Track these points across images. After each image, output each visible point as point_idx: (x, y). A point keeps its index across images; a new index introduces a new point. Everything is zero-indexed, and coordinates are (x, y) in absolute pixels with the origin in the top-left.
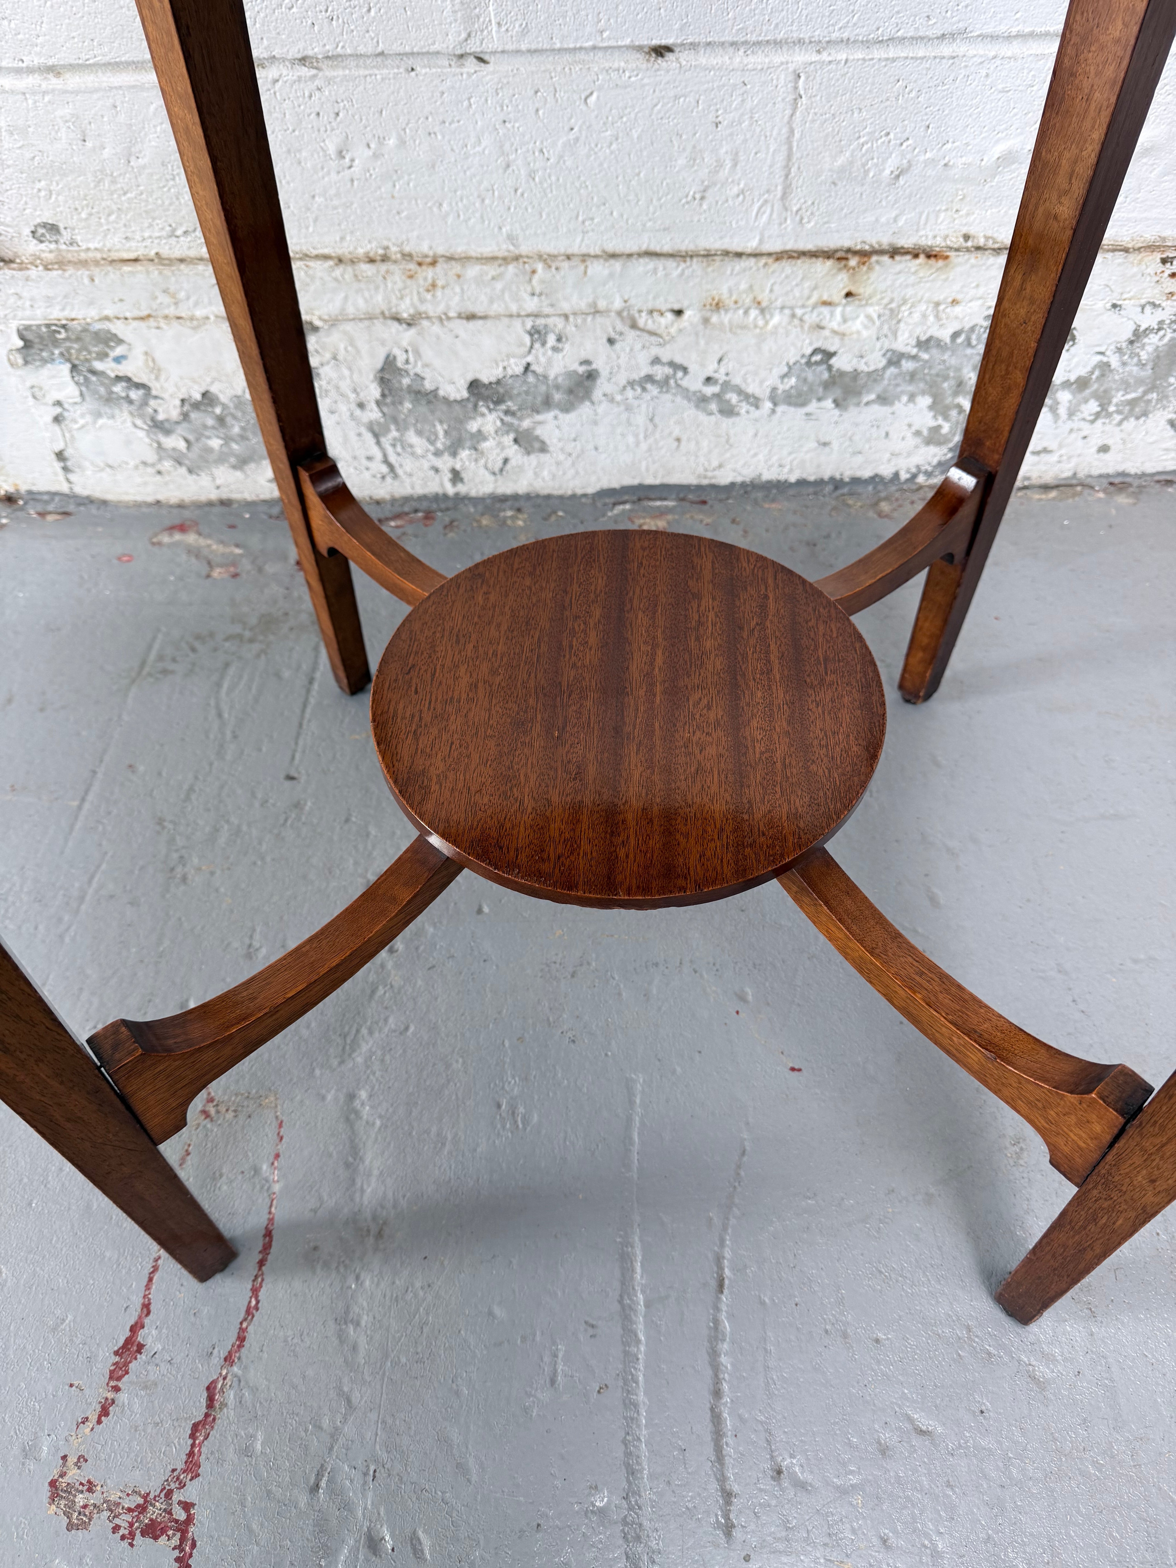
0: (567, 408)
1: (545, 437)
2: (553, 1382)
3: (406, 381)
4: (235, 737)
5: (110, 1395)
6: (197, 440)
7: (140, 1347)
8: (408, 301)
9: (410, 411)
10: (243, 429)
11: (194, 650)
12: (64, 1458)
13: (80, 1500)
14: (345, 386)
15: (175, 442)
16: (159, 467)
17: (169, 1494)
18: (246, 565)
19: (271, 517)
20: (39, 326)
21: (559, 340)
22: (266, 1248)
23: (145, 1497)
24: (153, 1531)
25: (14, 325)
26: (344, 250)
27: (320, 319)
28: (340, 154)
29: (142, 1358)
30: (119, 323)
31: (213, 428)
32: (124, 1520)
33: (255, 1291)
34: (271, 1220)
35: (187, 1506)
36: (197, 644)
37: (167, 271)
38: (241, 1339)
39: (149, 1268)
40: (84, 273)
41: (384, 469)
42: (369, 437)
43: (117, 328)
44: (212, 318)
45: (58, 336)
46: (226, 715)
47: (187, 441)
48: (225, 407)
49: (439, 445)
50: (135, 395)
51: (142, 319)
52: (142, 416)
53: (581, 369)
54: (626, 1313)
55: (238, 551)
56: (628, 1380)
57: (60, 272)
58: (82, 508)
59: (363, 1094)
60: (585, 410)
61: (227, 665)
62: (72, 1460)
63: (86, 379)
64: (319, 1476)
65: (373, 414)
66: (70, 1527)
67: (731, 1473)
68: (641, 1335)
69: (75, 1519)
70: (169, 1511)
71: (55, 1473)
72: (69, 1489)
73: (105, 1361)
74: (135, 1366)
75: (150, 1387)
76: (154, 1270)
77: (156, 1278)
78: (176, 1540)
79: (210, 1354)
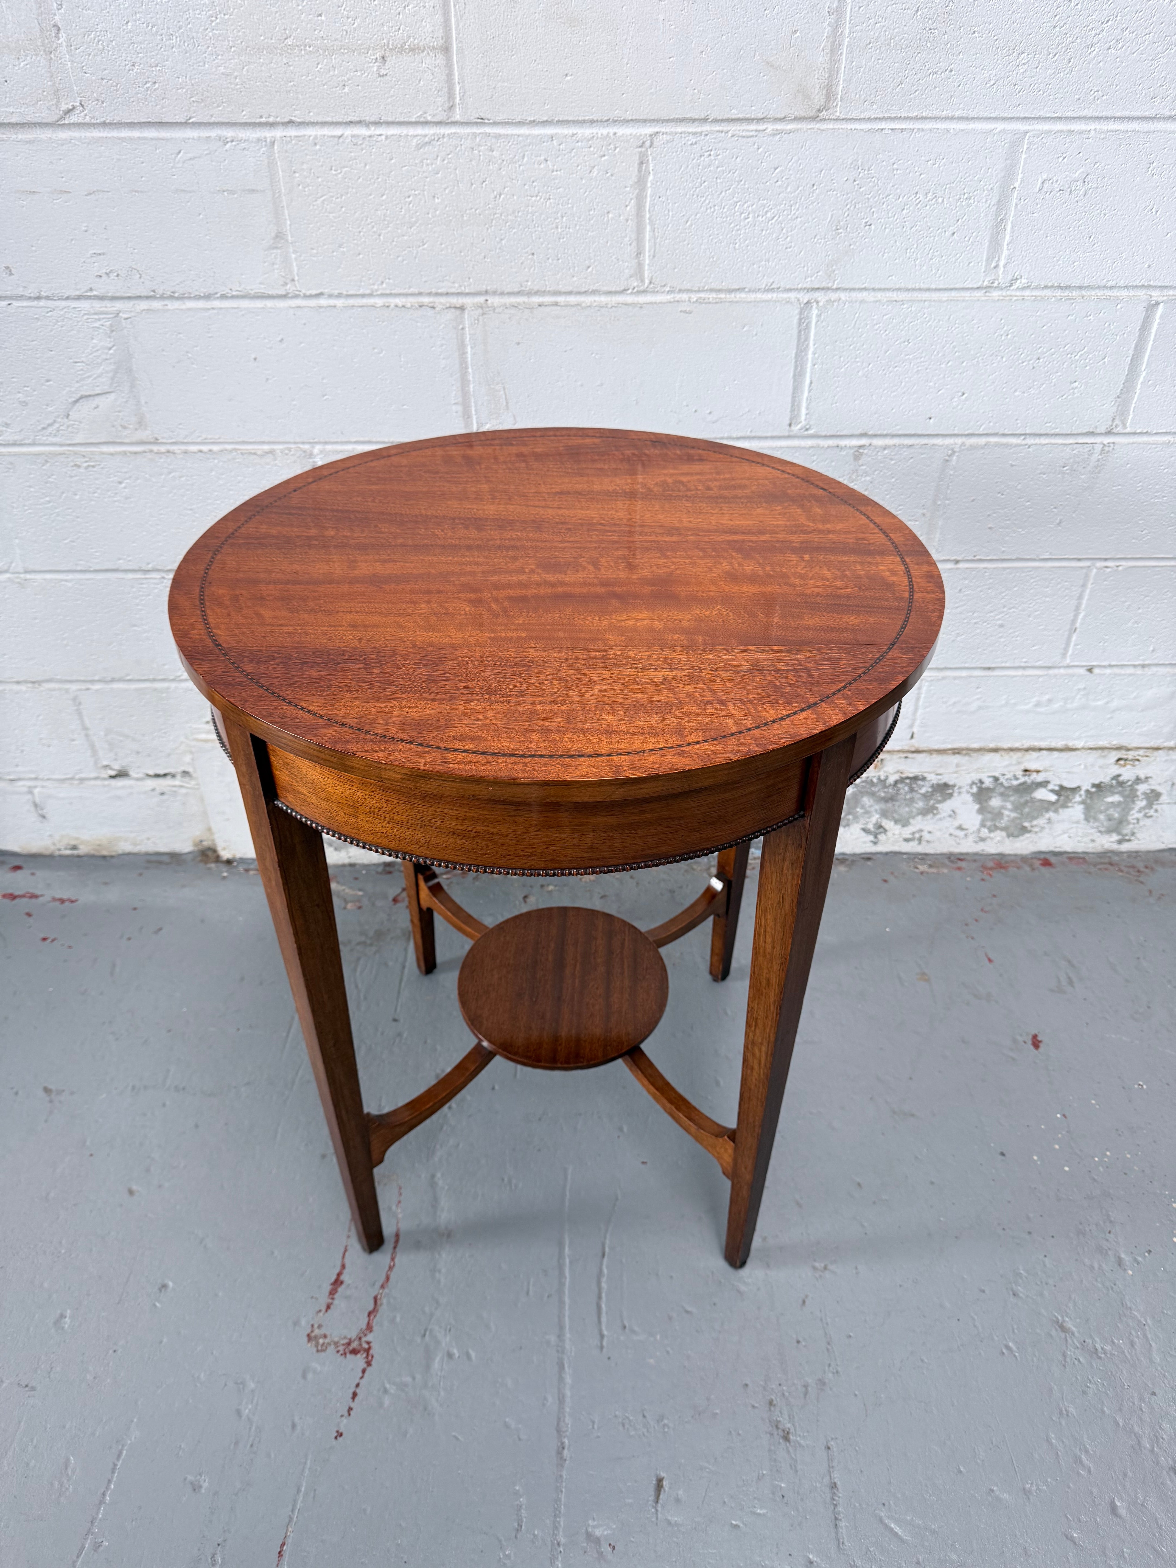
2: (528, 1293)
4: (366, 999)
5: (330, 1301)
7: (342, 1283)
12: (312, 1326)
13: (321, 1341)
17: (360, 1339)
18: (365, 902)
19: (377, 873)
22: (397, 1242)
23: (350, 1340)
24: (354, 1352)
29: (343, 1286)
32: (341, 1348)
33: (393, 1259)
34: (398, 1230)
35: (368, 1343)
38: (388, 1278)
39: (343, 1250)
54: (561, 1267)
55: (360, 893)
56: (560, 1292)
59: (439, 1175)
61: (358, 959)
62: (316, 1326)
64: (425, 1331)
66: (318, 1351)
67: (604, 1328)
68: (567, 1274)
69: (320, 1348)
70: (361, 1345)
71: (309, 1331)
72: (316, 1337)
73: (327, 1288)
74: (340, 1290)
75: (348, 1298)
76: (346, 1251)
77: (347, 1254)
78: (365, 1355)
79: (374, 1284)
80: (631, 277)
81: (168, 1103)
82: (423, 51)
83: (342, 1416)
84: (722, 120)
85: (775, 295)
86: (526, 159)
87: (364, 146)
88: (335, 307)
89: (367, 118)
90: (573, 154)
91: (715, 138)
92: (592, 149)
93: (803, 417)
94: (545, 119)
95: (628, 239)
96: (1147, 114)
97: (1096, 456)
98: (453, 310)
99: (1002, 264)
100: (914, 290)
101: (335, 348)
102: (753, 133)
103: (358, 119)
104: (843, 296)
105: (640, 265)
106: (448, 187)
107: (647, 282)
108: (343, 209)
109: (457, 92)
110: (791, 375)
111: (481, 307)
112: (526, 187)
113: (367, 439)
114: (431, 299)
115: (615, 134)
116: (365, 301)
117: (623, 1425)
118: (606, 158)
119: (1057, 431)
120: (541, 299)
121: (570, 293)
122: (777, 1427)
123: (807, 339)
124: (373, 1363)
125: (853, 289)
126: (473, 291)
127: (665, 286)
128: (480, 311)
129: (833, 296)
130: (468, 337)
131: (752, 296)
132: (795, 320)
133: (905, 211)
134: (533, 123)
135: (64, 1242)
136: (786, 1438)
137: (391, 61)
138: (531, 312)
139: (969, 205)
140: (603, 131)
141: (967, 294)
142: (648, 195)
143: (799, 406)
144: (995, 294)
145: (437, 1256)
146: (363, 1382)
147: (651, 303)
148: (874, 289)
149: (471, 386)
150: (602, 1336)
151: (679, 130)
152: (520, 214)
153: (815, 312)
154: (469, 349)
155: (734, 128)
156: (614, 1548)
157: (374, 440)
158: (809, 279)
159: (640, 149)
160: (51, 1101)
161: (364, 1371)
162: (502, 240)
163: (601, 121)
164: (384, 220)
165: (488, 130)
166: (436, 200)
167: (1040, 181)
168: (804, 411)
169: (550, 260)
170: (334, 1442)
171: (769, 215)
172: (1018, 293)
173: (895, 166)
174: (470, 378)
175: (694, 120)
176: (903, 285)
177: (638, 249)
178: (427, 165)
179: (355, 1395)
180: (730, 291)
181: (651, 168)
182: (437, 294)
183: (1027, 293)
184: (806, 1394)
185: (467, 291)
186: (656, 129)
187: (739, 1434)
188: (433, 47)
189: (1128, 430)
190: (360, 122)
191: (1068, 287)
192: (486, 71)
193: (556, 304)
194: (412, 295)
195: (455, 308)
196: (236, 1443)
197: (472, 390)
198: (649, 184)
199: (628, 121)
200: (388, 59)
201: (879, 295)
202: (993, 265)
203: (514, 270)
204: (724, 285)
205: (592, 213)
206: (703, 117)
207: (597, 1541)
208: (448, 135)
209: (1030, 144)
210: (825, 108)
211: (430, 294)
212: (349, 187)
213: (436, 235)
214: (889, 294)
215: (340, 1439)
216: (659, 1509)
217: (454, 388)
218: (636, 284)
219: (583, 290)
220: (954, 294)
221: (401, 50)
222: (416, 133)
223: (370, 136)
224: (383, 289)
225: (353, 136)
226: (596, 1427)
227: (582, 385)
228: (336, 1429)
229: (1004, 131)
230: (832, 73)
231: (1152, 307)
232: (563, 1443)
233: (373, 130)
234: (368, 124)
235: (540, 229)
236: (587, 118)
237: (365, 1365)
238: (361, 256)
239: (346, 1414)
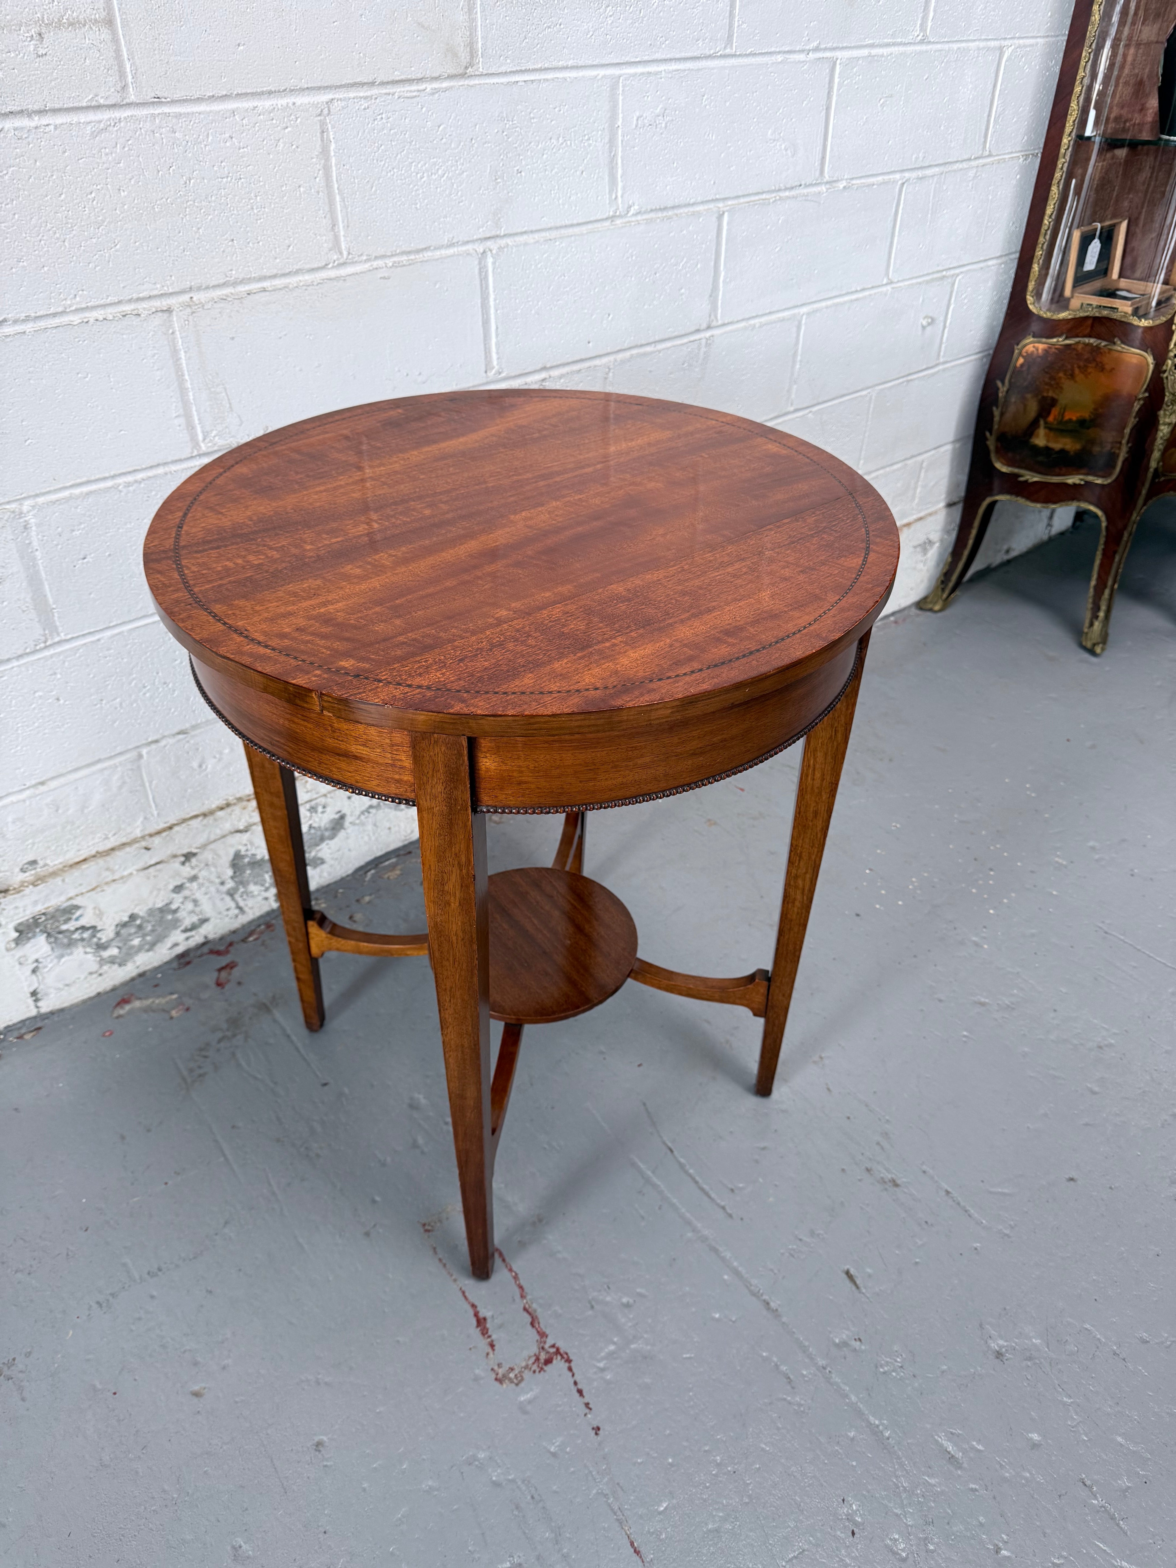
0: (332, 837)
1: (324, 857)
2: (643, 1218)
3: (246, 860)
4: (275, 1083)
5: (489, 1340)
6: (125, 944)
7: (485, 1319)
8: (243, 820)
9: (250, 874)
10: (153, 926)
11: (206, 1057)
12: (492, 1369)
13: (512, 1375)
14: (213, 877)
15: (113, 951)
16: (101, 972)
17: (543, 1348)
18: (188, 1002)
19: (175, 969)
20: (27, 920)
21: (324, 807)
23: (536, 1355)
24: (548, 1361)
25: (11, 926)
26: (205, 809)
27: (197, 848)
28: (200, 766)
29: (489, 1321)
30: (79, 898)
31: (135, 933)
32: (535, 1367)
33: (511, 1270)
35: (553, 1346)
36: (204, 1053)
37: (108, 858)
38: (521, 1287)
39: (460, 1294)
40: (58, 880)
41: (237, 911)
42: (228, 899)
43: (74, 902)
44: (135, 873)
45: (40, 921)
46: (259, 1076)
47: (119, 948)
48: (142, 918)
49: (267, 885)
50: (86, 935)
51: (93, 890)
52: (90, 946)
53: (337, 816)
54: (649, 1181)
55: (175, 996)
56: (665, 1199)
57: (44, 885)
58: (46, 1021)
60: (342, 834)
61: (233, 1054)
62: (496, 1368)
63: (56, 938)
64: (590, 1302)
65: (230, 884)
66: (517, 1385)
67: (719, 1201)
68: (659, 1183)
69: (515, 1381)
70: (548, 1352)
71: (494, 1376)
72: (504, 1376)
73: (476, 1332)
74: (488, 1325)
75: (501, 1326)
76: (463, 1293)
77: (467, 1294)
78: (559, 1357)
79: (514, 1300)
80: (330, 250)
81: (155, 1293)
82: (84, 25)
83: (585, 1415)
84: (388, 83)
85: (456, 249)
86: (210, 138)
87: (30, 139)
88: (24, 332)
89: (30, 107)
90: (257, 129)
91: (384, 101)
92: (274, 121)
93: (495, 363)
94: (224, 93)
95: (321, 211)
96: (695, 54)
97: (703, 349)
98: (160, 314)
99: (619, 194)
100: (561, 227)
101: (32, 382)
102: (414, 94)
103: (19, 109)
104: (509, 241)
105: (336, 238)
106: (133, 177)
107: (345, 253)
108: (16, 216)
109: (128, 70)
110: (481, 323)
111: (189, 306)
112: (215, 168)
113: (84, 479)
114: (132, 306)
115: (294, 104)
116: (57, 321)
117: (793, 1256)
118: (289, 129)
119: (676, 334)
120: (247, 288)
121: (274, 276)
122: (885, 1182)
123: (487, 288)
124: (571, 1358)
125: (516, 234)
126: (177, 290)
127: (362, 255)
128: (189, 310)
129: (502, 242)
130: (180, 341)
131: (438, 253)
132: (477, 271)
133: (545, 156)
134: (212, 98)
135: (166, 1487)
136: (896, 1185)
137: (49, 37)
138: (241, 303)
139: (590, 145)
140: (282, 102)
141: (598, 225)
142: (333, 164)
143: (490, 352)
144: (618, 222)
145: (545, 1242)
146: (577, 1377)
147: (353, 274)
148: (532, 232)
149: (191, 394)
150: (723, 1208)
151: (352, 95)
152: (213, 198)
153: (490, 260)
154: (182, 354)
155: (398, 89)
156: (860, 1340)
157: (93, 478)
158: (481, 230)
159: (319, 118)
160: (9, 1378)
161: (570, 1369)
162: (199, 229)
163: (279, 91)
164: (67, 223)
165: (166, 109)
166: (122, 194)
167: (635, 118)
168: (494, 356)
169: (251, 245)
170: (599, 1438)
171: (440, 172)
172: (633, 219)
173: (532, 115)
174: (188, 385)
175: (363, 84)
176: (553, 225)
177: (333, 221)
178: (107, 154)
179: (580, 1392)
180: (418, 251)
181: (332, 137)
182: (139, 299)
183: (639, 218)
184: (882, 1148)
185: (171, 291)
186: (331, 96)
187: (868, 1205)
188: (96, 20)
189: (720, 322)
190: (21, 112)
191: (665, 209)
192: (156, 45)
193: (264, 290)
194: (111, 304)
195: (162, 311)
196: (517, 1507)
197: (191, 398)
198: (332, 154)
199: (304, 90)
200: (45, 36)
201: (536, 236)
202: (614, 197)
203: (216, 260)
204: (413, 246)
205: (284, 189)
206: (371, 80)
207: (845, 1344)
208: (125, 118)
209: (624, 86)
210: (471, 65)
211: (130, 301)
212: (19, 190)
213: (128, 232)
214: (543, 234)
215: (601, 1432)
216: (864, 1291)
217: (173, 399)
218: (335, 257)
219: (287, 271)
220: (590, 226)
221: (59, 25)
222: (88, 120)
223: (36, 128)
224: (77, 304)
225: (15, 129)
226: (776, 1271)
227: (301, 370)
228: (590, 1428)
229: (604, 77)
230: (472, 30)
231: (720, 216)
232: (764, 1301)
233: (36, 121)
234: (30, 114)
235: (235, 212)
236: (265, 89)
237: (567, 1365)
238: (46, 269)
239: (587, 1411)
